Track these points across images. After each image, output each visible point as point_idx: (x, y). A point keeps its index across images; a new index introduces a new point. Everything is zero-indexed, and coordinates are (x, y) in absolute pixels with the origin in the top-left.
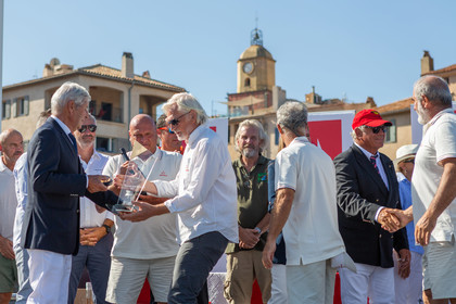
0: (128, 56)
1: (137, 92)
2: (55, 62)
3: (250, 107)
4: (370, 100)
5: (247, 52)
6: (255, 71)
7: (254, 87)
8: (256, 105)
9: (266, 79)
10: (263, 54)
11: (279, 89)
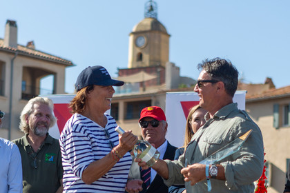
0: (12, 24)
1: (20, 63)
3: (142, 84)
4: (269, 82)
5: (140, 25)
6: (148, 45)
8: (148, 81)
9: (159, 54)
10: (157, 27)
11: (173, 65)
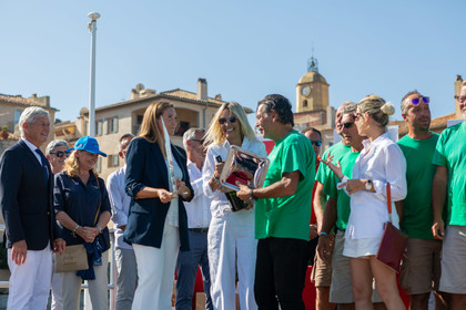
0: (203, 81)
1: (210, 112)
2: (141, 87)
3: (308, 125)
5: (305, 77)
6: (312, 93)
7: (310, 107)
9: (321, 100)
10: (318, 79)
11: (333, 108)
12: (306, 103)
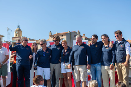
5: (17, 29)
6: (18, 33)
7: (17, 36)
9: (20, 35)
12: (16, 35)
